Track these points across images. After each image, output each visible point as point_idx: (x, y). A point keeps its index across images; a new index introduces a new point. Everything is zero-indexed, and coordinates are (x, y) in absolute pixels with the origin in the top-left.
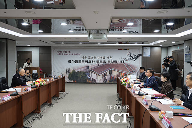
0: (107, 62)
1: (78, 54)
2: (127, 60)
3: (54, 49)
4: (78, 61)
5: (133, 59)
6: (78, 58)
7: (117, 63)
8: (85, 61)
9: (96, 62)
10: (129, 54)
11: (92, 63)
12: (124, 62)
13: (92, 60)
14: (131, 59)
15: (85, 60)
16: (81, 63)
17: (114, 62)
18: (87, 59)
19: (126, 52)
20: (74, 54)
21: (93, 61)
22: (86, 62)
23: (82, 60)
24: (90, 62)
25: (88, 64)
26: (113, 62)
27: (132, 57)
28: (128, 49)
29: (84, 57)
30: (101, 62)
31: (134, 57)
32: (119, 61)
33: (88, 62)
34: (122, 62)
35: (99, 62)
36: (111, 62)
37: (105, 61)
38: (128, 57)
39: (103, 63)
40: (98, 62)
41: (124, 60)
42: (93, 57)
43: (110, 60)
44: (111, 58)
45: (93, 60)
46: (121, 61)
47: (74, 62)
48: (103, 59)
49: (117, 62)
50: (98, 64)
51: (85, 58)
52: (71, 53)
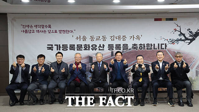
0: (130, 46)
1: (68, 32)
2: (173, 43)
3: (14, 19)
4: (69, 46)
5: (187, 39)
6: (68, 40)
7: (151, 48)
8: (83, 46)
9: (106, 48)
10: (178, 29)
11: (99, 49)
12: (166, 46)
13: (98, 43)
14: (181, 40)
15: (83, 43)
16: (76, 49)
17: (146, 47)
18: (89, 42)
19: (171, 25)
20: (60, 31)
21: (100, 46)
22: (87, 47)
23: (76, 43)
24: (94, 47)
25: (90, 53)
26: (144, 46)
27: (184, 35)
28: (176, 19)
29: (81, 37)
30: (118, 46)
31: (187, 36)
32: (156, 46)
33: (89, 47)
34: (164, 46)
35: (114, 48)
36: (138, 46)
37: (125, 46)
38: (176, 36)
39: (122, 49)
40: (111, 47)
41: (166, 42)
42: (101, 37)
43: (138, 42)
44: (138, 38)
45: (101, 42)
46: (162, 44)
47: (60, 47)
48: (122, 40)
49: (153, 46)
50: (112, 53)
51: (84, 39)
52: (53, 29)
